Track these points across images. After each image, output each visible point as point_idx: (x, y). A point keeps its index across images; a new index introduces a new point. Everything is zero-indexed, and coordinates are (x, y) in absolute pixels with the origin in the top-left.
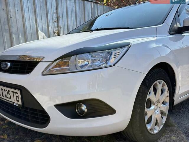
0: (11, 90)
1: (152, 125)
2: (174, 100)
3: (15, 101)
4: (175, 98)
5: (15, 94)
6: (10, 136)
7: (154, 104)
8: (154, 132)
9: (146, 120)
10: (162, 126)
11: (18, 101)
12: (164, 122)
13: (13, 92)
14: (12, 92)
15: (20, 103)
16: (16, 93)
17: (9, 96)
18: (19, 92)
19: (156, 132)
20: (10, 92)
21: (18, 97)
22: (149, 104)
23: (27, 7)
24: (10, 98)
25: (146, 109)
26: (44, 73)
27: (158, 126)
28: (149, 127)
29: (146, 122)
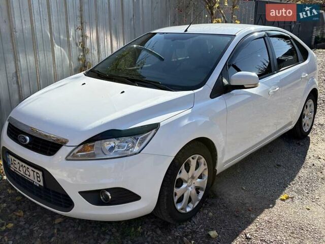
0: (31, 168)
1: (183, 204)
2: (216, 170)
3: (36, 180)
4: (217, 168)
5: (35, 173)
6: (27, 212)
7: (186, 182)
8: (186, 211)
9: (175, 200)
10: (198, 202)
11: (40, 181)
12: (200, 197)
13: (34, 171)
14: (32, 170)
15: (41, 184)
16: (37, 173)
17: (27, 173)
18: (40, 173)
19: (188, 210)
20: (30, 170)
21: (39, 177)
22: (180, 182)
23: (38, 14)
24: (29, 176)
25: (176, 190)
26: (68, 158)
27: (192, 203)
28: (179, 207)
29: (175, 203)
